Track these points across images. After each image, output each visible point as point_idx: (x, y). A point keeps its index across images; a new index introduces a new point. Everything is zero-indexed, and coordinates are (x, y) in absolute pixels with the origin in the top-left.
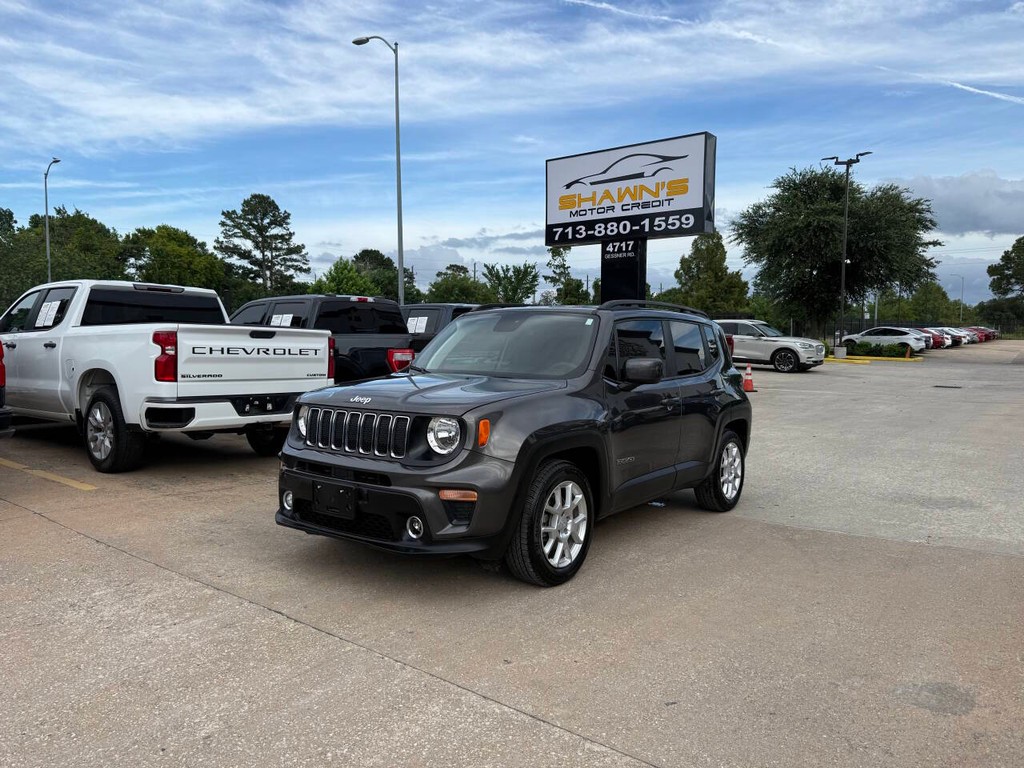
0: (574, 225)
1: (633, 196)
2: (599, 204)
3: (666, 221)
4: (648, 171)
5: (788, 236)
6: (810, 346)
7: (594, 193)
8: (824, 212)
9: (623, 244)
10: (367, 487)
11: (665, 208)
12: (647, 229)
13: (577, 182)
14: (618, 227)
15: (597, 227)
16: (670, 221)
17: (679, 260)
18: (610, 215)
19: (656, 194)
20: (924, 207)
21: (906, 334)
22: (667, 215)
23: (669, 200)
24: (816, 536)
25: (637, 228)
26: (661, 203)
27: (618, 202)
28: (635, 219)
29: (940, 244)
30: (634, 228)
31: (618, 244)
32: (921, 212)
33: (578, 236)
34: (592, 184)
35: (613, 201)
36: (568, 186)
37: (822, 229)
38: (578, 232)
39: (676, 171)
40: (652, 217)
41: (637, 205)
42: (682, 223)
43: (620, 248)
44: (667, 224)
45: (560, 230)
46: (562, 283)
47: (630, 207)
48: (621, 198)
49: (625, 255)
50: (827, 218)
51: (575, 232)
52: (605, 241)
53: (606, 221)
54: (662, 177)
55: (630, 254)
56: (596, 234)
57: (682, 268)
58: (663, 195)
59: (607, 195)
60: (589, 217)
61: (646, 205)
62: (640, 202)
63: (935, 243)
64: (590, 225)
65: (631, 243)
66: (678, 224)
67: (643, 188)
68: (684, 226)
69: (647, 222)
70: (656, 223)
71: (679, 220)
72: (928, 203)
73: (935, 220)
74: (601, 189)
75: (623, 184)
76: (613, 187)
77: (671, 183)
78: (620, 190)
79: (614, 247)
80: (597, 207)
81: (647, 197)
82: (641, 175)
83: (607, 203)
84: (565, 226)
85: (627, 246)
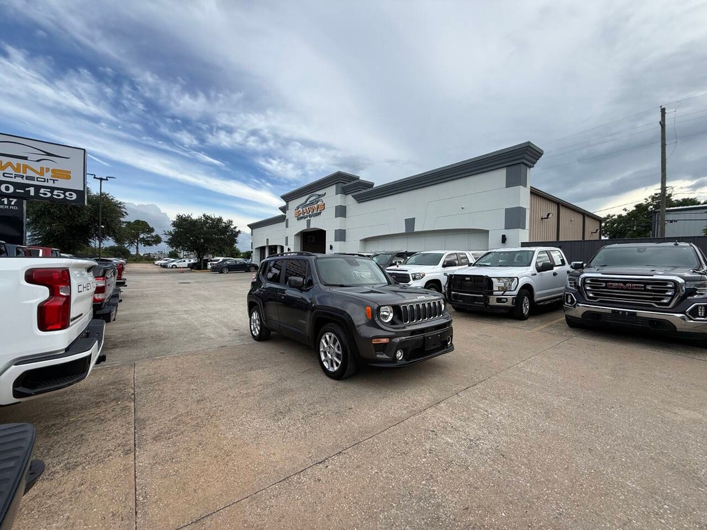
1: (15, 170)
3: (52, 192)
4: (33, 158)
9: (5, 200)
11: (50, 184)
12: (32, 194)
16: (55, 193)
19: (42, 173)
22: (52, 188)
23: (54, 180)
25: (22, 191)
26: (46, 181)
27: (0, 170)
30: (18, 191)
39: (60, 164)
40: (37, 188)
41: (22, 177)
42: (65, 196)
48: (3, 168)
49: (7, 207)
55: (14, 208)
58: (48, 175)
61: (32, 178)
62: (24, 175)
65: (14, 200)
66: (62, 196)
67: (26, 167)
68: (68, 198)
69: (32, 189)
70: (41, 192)
71: (64, 194)
73: (128, 212)
75: (5, 159)
77: (53, 171)
78: (1, 162)
81: (32, 174)
82: (26, 158)
85: (10, 201)
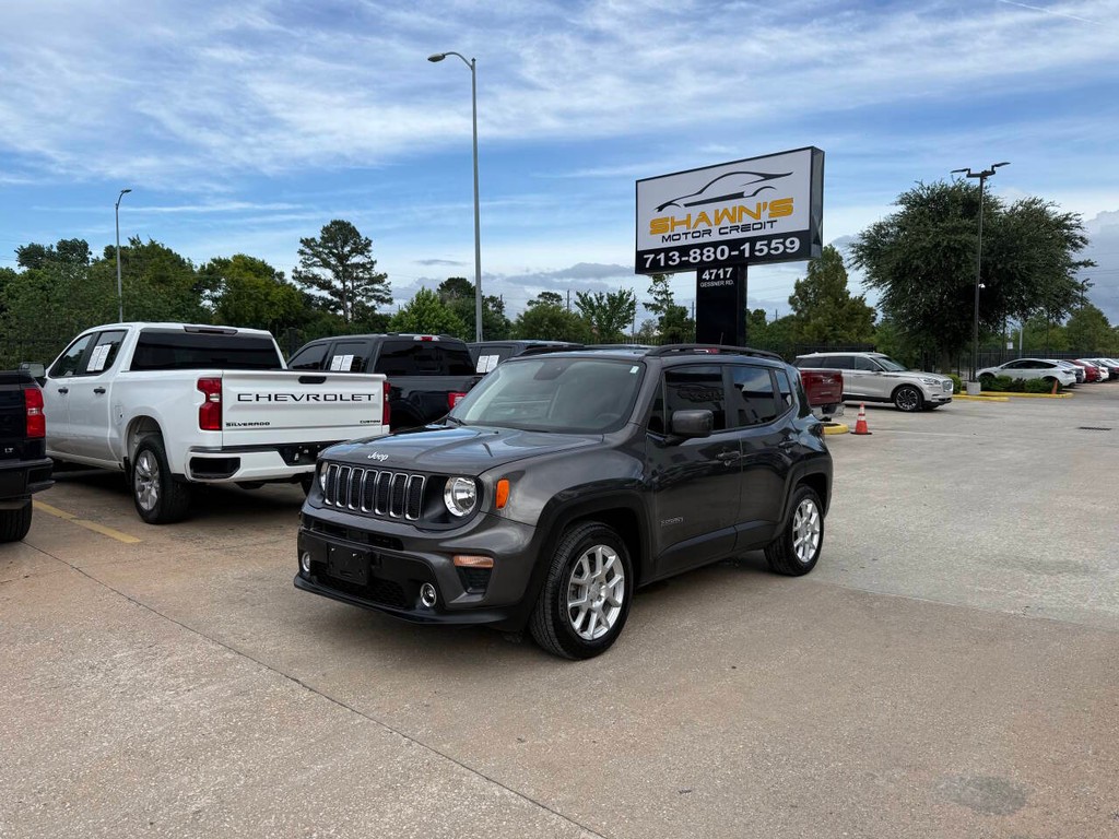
0: (667, 251)
1: (732, 219)
2: (695, 226)
3: (768, 245)
4: (748, 191)
5: (913, 258)
6: (936, 382)
7: (689, 216)
8: (955, 230)
9: (721, 272)
10: (380, 550)
11: (768, 231)
12: (747, 255)
13: (670, 203)
14: (715, 253)
15: (691, 253)
16: (773, 245)
17: (793, 285)
18: (706, 239)
19: (758, 216)
20: (1073, 222)
21: (1053, 366)
22: (769, 238)
23: (772, 222)
24: (899, 604)
25: (736, 253)
26: (763, 226)
27: (715, 225)
28: (734, 244)
29: (1092, 264)
30: (733, 253)
31: (715, 271)
32: (1069, 228)
33: (670, 263)
34: (686, 205)
35: (710, 225)
36: (660, 208)
37: (953, 249)
38: (671, 259)
39: (780, 190)
40: (753, 241)
41: (736, 228)
42: (786, 247)
43: (717, 275)
44: (770, 249)
45: (652, 256)
46: (665, 311)
47: (728, 230)
48: (718, 221)
49: (722, 283)
50: (958, 237)
51: (668, 258)
52: (701, 268)
53: (702, 246)
54: (765, 196)
55: (728, 282)
56: (691, 260)
57: (797, 293)
58: (765, 217)
59: (703, 217)
60: (683, 242)
61: (746, 228)
62: (740, 224)
63: (1087, 264)
64: (684, 250)
65: (730, 270)
66: (781, 248)
67: (743, 209)
68: (788, 250)
69: (747, 246)
70: (758, 247)
71: (783, 243)
72: (1078, 217)
73: (1086, 237)
74: (696, 211)
75: (721, 206)
76: (710, 209)
77: (773, 204)
78: (717, 211)
79: (711, 274)
80: (692, 231)
81: (747, 219)
82: (740, 195)
83: (703, 226)
84: (657, 252)
85: (725, 273)
